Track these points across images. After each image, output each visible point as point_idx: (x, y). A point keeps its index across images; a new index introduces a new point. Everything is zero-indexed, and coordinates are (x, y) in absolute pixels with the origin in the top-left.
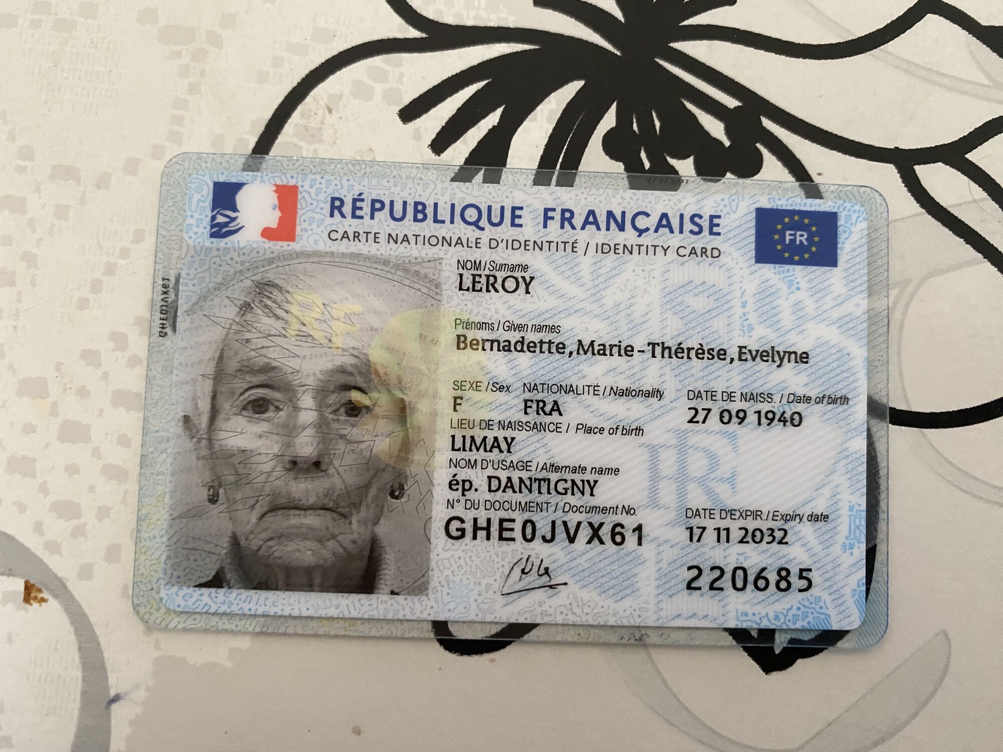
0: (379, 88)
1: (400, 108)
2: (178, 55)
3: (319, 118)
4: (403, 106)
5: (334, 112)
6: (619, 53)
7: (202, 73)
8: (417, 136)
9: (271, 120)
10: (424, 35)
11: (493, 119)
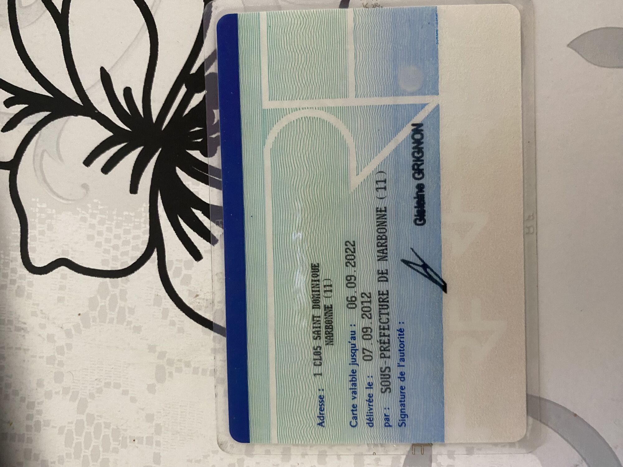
0: (184, 272)
1: (194, 260)
2: (171, 373)
3: (201, 301)
5: (198, 294)
6: (160, 149)
7: (180, 361)
9: (203, 325)
10: (156, 250)
11: (198, 213)
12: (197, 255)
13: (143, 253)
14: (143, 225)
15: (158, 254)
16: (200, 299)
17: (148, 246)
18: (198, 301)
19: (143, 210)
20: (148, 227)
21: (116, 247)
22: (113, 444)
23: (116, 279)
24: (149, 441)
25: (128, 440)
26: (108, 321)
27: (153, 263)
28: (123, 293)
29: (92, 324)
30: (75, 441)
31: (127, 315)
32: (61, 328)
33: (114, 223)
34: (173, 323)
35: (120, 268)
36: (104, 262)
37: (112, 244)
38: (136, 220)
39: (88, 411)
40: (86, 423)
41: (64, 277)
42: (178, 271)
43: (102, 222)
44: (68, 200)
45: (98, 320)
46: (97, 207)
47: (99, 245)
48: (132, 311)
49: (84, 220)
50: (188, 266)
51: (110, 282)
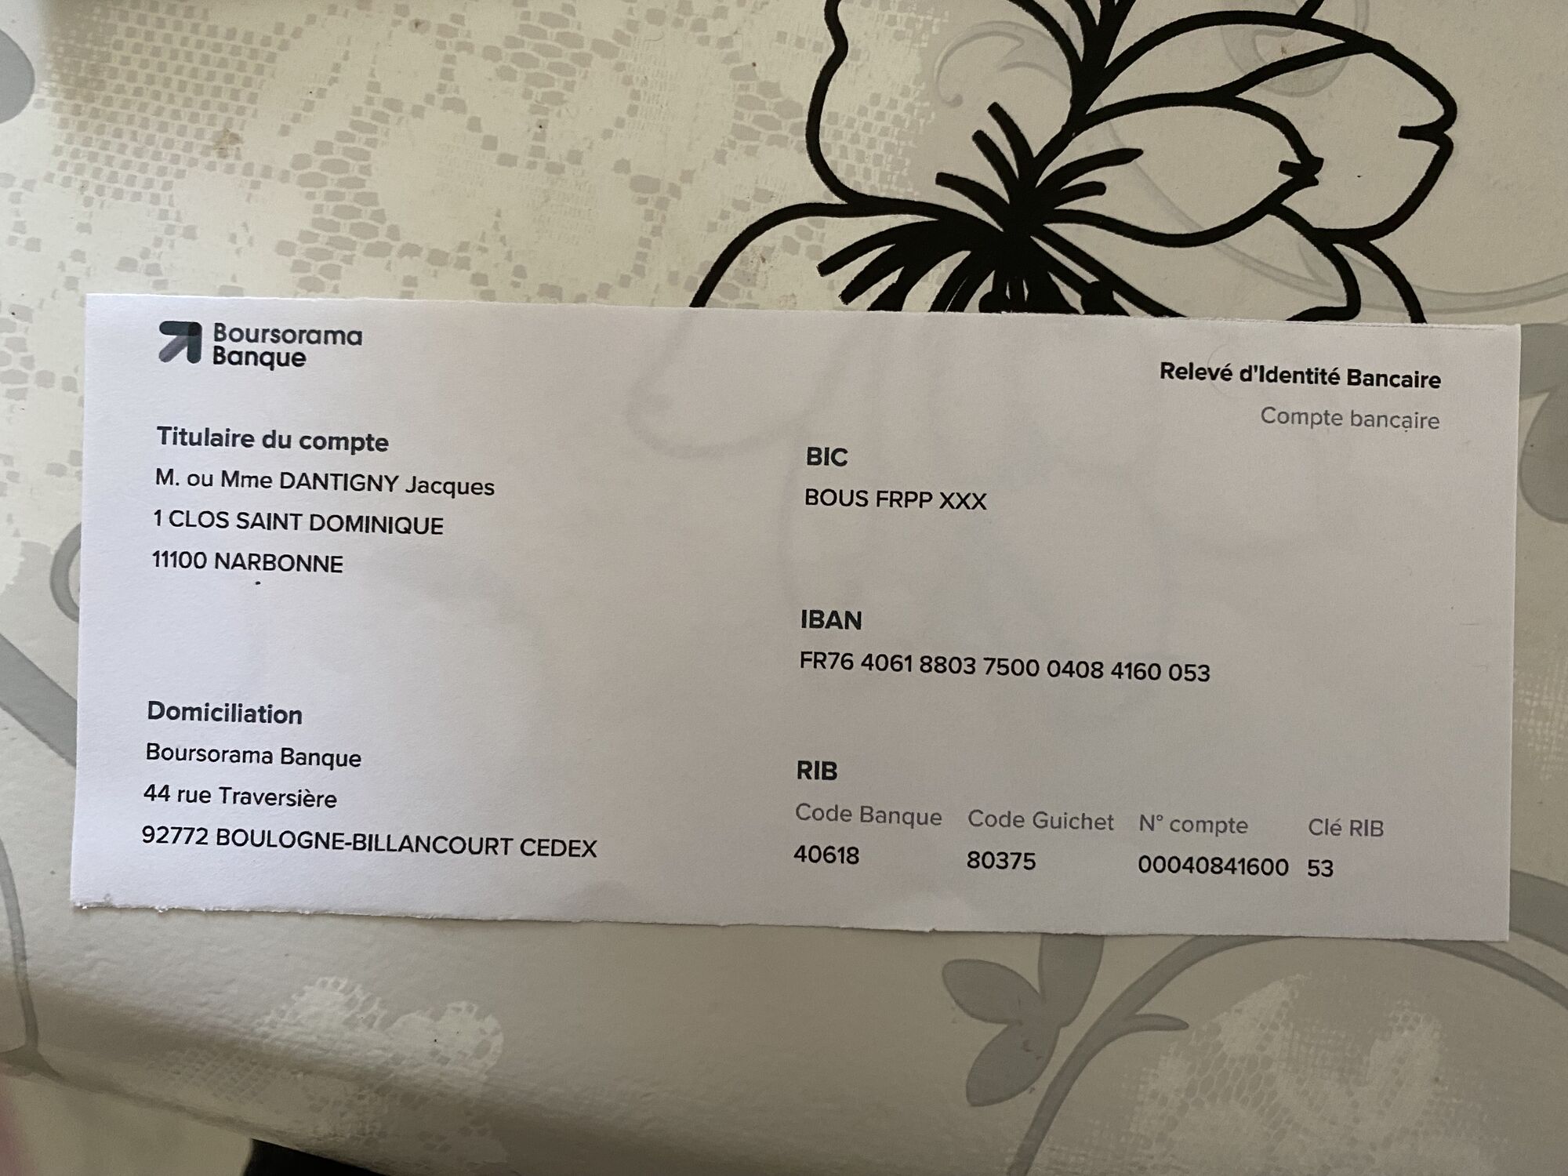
0: (804, 244)
1: (820, 262)
2: (645, 201)
3: (755, 265)
4: (822, 261)
5: (766, 261)
6: (1001, 230)
7: (664, 218)
8: (831, 287)
9: (716, 264)
10: (844, 203)
11: (893, 277)
12: (828, 267)
13: (842, 181)
14: (885, 187)
15: (836, 205)
16: (758, 265)
17: (852, 190)
18: (755, 260)
19: (910, 190)
20: (882, 195)
21: (855, 139)
22: (538, 92)
23: (804, 132)
24: (537, 152)
25: (542, 117)
26: (740, 110)
27: (825, 196)
28: (781, 141)
29: (738, 83)
30: (549, 30)
31: (745, 143)
32: (736, 33)
33: (894, 141)
34: (724, 215)
35: (821, 141)
36: (834, 118)
37: (861, 132)
38: (894, 177)
39: (597, 58)
40: (576, 51)
41: (818, 47)
42: (806, 234)
43: (898, 121)
44: (940, 71)
45: (742, 93)
46: (923, 117)
47: (863, 111)
48: (751, 151)
49: (905, 93)
50: (812, 251)
51: (802, 123)
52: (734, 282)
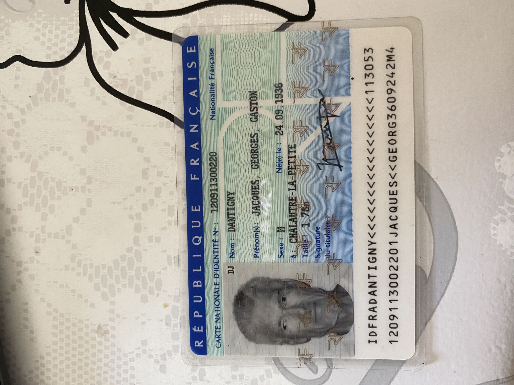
12: (114, 47)
13: (75, 47)
14: (75, 27)
15: (86, 48)
16: (118, 79)
17: (79, 42)
18: (116, 81)
19: (74, 15)
20: (78, 27)
21: (56, 45)
22: (57, 194)
23: (56, 68)
24: (83, 189)
25: (68, 190)
26: (51, 100)
27: (83, 54)
28: (62, 79)
29: (39, 102)
30: (30, 193)
31: (65, 94)
32: (18, 107)
33: (54, 27)
34: (98, 99)
35: (59, 60)
36: (48, 56)
37: (52, 42)
38: (70, 23)
39: (38, 169)
40: (37, 178)
41: (18, 69)
42: (101, 59)
43: (45, 26)
44: (19, 11)
45: (44, 100)
46: (41, 15)
47: (43, 43)
48: (68, 91)
49: (32, 25)
50: (108, 55)
51: (52, 70)
52: (127, 89)
